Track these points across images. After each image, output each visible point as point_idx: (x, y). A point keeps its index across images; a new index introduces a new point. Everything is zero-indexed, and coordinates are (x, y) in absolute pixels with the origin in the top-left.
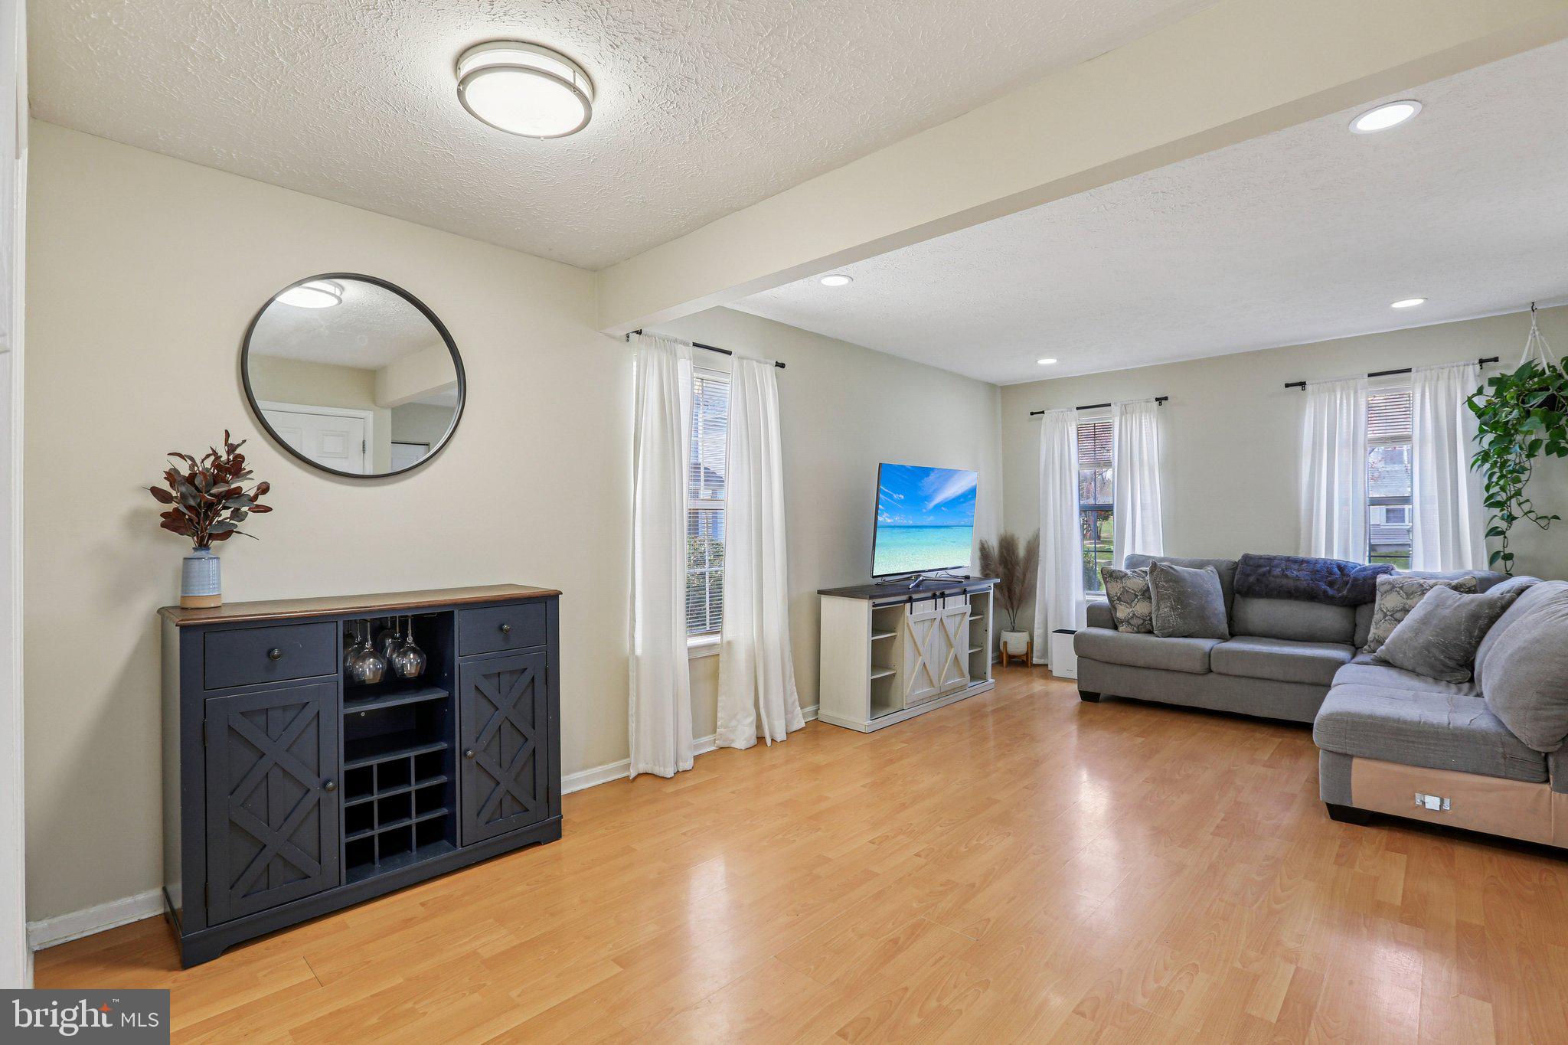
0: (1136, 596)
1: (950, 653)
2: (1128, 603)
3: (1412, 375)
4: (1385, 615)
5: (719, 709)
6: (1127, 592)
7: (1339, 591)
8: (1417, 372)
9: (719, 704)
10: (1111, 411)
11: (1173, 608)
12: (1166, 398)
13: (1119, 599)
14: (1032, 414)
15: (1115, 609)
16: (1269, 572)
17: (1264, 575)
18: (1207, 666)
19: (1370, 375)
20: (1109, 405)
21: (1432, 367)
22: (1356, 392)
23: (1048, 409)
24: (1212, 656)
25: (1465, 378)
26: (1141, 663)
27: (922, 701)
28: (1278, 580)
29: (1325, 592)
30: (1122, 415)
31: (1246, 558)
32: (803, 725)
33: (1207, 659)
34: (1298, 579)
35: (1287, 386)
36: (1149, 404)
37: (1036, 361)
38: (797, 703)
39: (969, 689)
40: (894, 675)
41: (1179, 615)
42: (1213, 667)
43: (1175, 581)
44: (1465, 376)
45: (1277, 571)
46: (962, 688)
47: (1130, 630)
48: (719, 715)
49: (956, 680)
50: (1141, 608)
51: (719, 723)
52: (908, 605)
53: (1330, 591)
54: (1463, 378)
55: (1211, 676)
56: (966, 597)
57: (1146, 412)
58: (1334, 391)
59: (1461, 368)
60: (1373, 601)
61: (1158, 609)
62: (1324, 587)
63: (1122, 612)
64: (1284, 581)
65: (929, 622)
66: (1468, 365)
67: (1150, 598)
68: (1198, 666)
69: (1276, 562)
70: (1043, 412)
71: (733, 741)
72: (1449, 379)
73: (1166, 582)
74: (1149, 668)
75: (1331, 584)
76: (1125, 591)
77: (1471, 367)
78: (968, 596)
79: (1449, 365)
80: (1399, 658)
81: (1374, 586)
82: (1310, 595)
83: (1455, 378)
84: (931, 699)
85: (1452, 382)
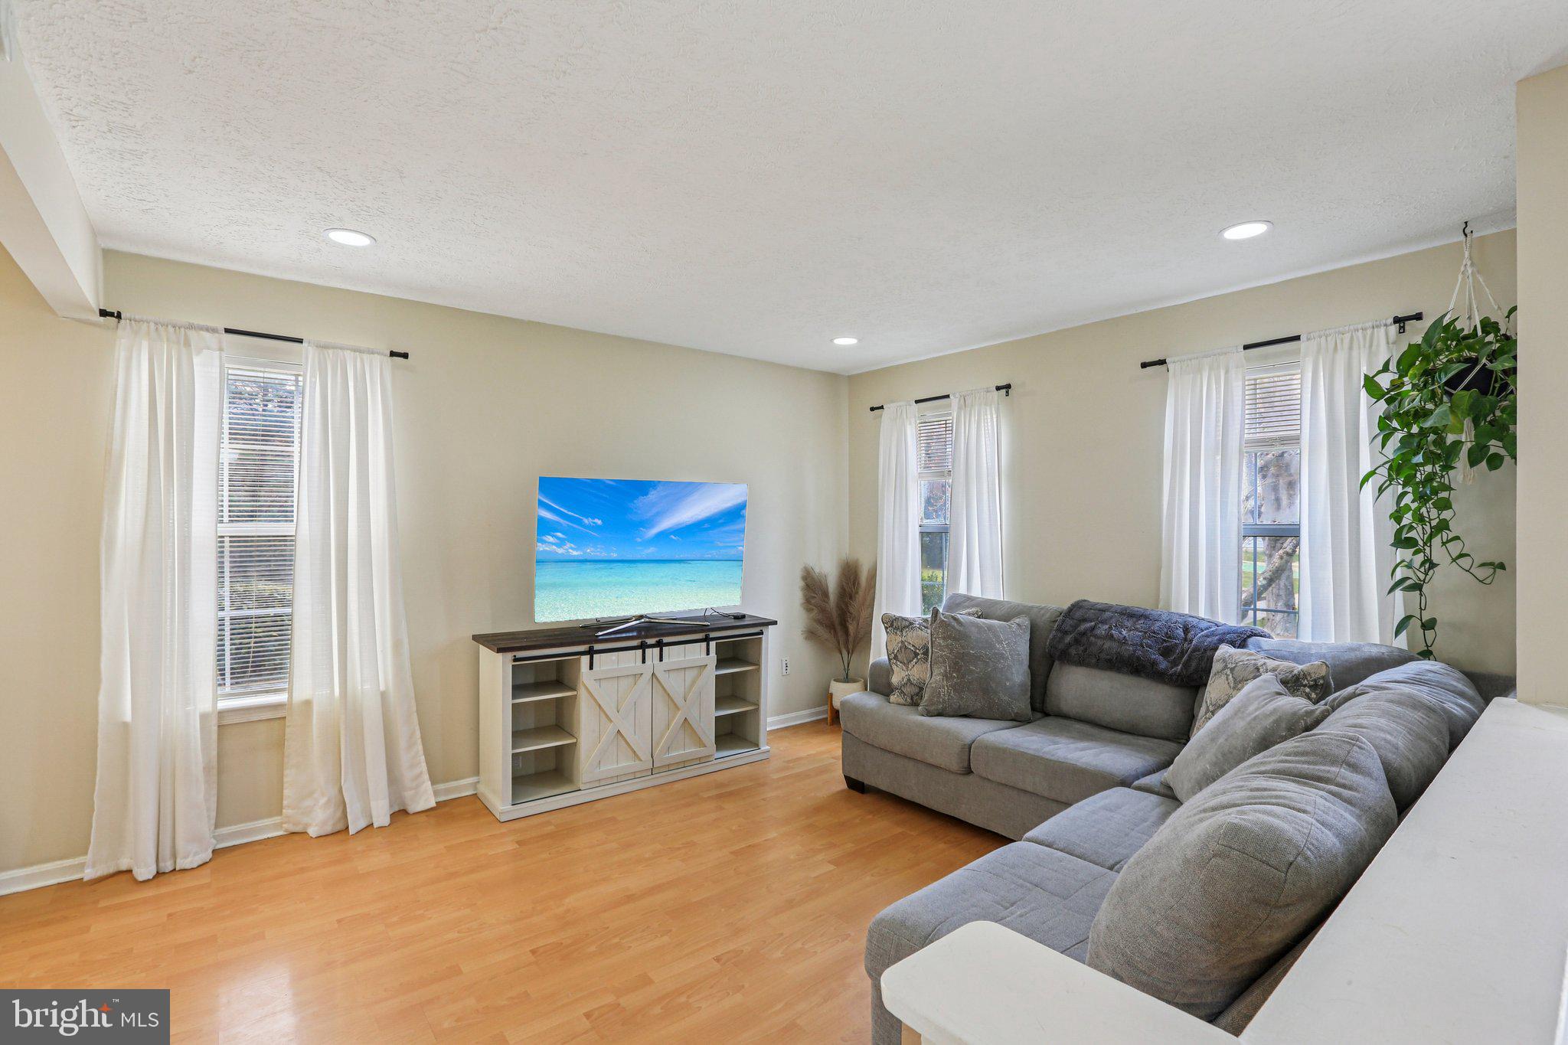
0: (916, 655)
1: (674, 717)
2: (904, 664)
3: (1302, 344)
5: (285, 785)
6: (906, 648)
7: (1175, 663)
8: (1308, 339)
9: (285, 780)
10: (951, 404)
11: (946, 676)
12: (1010, 387)
13: (897, 657)
14: (872, 409)
15: (892, 669)
16: (1093, 629)
17: (1084, 634)
18: (966, 764)
19: (1246, 347)
20: (947, 397)
21: (1327, 332)
22: (1228, 372)
23: (892, 402)
24: (972, 751)
25: (1374, 348)
27: (617, 779)
28: (1100, 642)
29: (1154, 663)
30: (960, 408)
31: (1077, 606)
32: (435, 805)
33: (967, 754)
34: (1123, 642)
35: (1144, 365)
36: (990, 395)
37: (832, 340)
38: (426, 777)
39: (716, 762)
40: (575, 744)
41: (954, 687)
42: (973, 767)
43: (955, 639)
44: (1375, 344)
45: (1102, 629)
46: (701, 760)
47: (901, 701)
48: (286, 792)
49: (691, 750)
50: (917, 671)
51: (285, 803)
52: (585, 659)
53: (1163, 664)
54: (1371, 346)
55: (972, 778)
56: (708, 646)
57: (986, 404)
58: (1200, 372)
59: (1369, 332)
60: (1206, 685)
61: (932, 675)
62: (1155, 656)
63: (899, 675)
64: (1108, 644)
65: (631, 680)
66: (1377, 326)
68: (954, 764)
69: (1107, 614)
70: (882, 407)
71: (307, 825)
72: (1351, 348)
73: (944, 638)
74: (905, 757)
75: (1166, 652)
76: (903, 647)
77: (1383, 329)
78: (713, 644)
79: (1352, 327)
81: (1210, 660)
82: (1134, 666)
83: (1359, 348)
84: (635, 776)
85: (1355, 353)
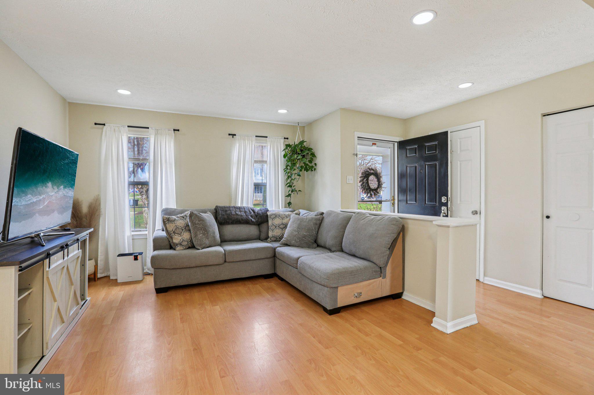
0: (183, 230)
2: (179, 234)
3: (267, 139)
4: (276, 227)
6: (178, 228)
7: (255, 219)
8: (269, 137)
10: (148, 132)
11: (203, 234)
12: (178, 130)
13: (174, 232)
14: (96, 124)
15: (172, 238)
16: (230, 213)
18: (224, 260)
19: (256, 137)
20: (148, 128)
21: (273, 137)
22: (252, 142)
23: (108, 123)
24: (226, 254)
26: (193, 265)
28: (235, 216)
30: (155, 134)
33: (224, 256)
35: (229, 135)
36: (170, 132)
41: (206, 237)
42: (227, 260)
45: (233, 213)
47: (182, 248)
50: (186, 236)
55: (226, 264)
58: (245, 140)
60: (267, 221)
61: (196, 235)
62: (250, 218)
63: (177, 239)
66: (281, 139)
67: (190, 230)
68: (221, 261)
70: (104, 125)
75: (252, 217)
76: (177, 228)
78: (80, 243)
79: (277, 138)
80: (293, 242)
81: (267, 216)
82: (247, 222)
